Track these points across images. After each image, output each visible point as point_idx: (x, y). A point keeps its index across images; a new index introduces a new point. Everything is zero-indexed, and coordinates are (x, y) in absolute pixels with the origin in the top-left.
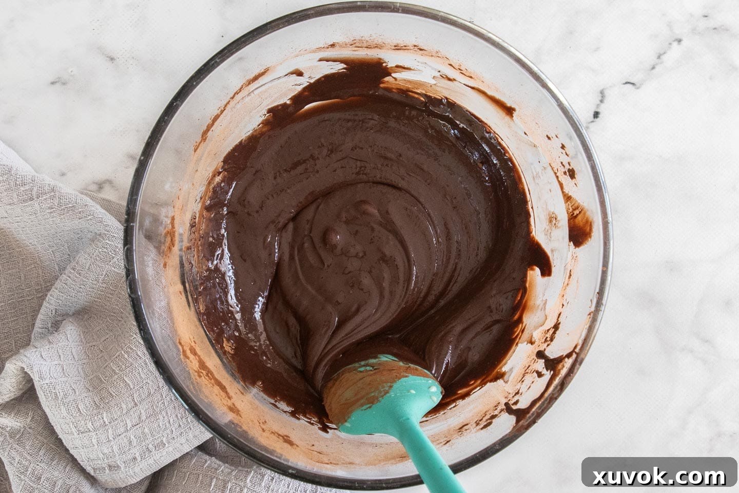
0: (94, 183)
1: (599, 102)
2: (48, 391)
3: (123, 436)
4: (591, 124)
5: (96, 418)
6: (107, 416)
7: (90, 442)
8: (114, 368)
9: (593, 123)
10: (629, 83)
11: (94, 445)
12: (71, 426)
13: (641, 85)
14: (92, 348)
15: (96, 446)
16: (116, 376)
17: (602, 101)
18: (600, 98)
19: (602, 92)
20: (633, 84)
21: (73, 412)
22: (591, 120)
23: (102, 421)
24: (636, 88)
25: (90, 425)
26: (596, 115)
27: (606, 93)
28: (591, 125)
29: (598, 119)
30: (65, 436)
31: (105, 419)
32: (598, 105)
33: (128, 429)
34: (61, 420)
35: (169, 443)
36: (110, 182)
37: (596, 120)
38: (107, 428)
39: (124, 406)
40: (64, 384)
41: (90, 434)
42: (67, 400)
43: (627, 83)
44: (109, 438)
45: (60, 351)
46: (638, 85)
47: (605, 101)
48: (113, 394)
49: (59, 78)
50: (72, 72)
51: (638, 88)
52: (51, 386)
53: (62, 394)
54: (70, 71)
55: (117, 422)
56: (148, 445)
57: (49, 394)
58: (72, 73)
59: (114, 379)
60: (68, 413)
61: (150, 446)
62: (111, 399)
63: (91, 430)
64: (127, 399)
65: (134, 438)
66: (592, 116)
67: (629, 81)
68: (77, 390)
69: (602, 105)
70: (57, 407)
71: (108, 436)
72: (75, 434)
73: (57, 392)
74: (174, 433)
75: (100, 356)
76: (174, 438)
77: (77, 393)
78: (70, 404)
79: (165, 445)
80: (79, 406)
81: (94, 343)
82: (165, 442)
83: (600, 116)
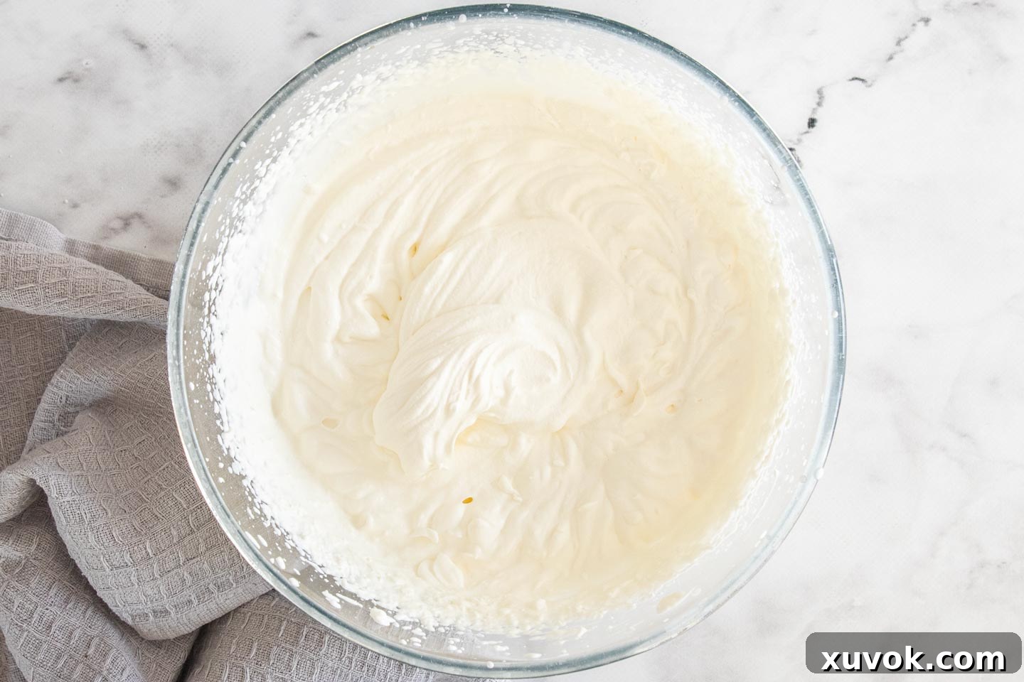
0: (118, 218)
1: (815, 106)
2: (69, 512)
3: (173, 573)
4: (804, 135)
5: (136, 548)
6: (151, 546)
7: (128, 580)
8: (160, 483)
9: (807, 135)
10: (856, 79)
11: (133, 585)
12: (102, 559)
13: (873, 81)
14: (123, 454)
15: (137, 586)
16: (163, 493)
17: (819, 104)
18: (817, 100)
19: (820, 92)
20: (863, 80)
21: (104, 540)
22: (805, 131)
23: (144, 552)
24: (866, 86)
25: (127, 558)
26: (812, 123)
27: (825, 93)
28: (804, 137)
29: (815, 128)
30: (92, 573)
31: (149, 551)
32: (814, 109)
33: (181, 564)
34: (87, 552)
35: (237, 582)
36: (139, 216)
37: (811, 129)
38: (151, 561)
39: (175, 533)
40: (91, 502)
41: (128, 569)
42: (96, 524)
43: (853, 79)
44: (154, 575)
45: (81, 458)
46: (869, 82)
47: (824, 104)
48: (159, 515)
49: (70, 73)
50: (87, 64)
51: (870, 86)
52: (74, 505)
53: (88, 516)
54: (84, 63)
55: (164, 554)
56: (209, 584)
57: (71, 517)
58: (87, 66)
59: (159, 496)
60: (98, 542)
61: (211, 586)
62: (156, 523)
63: (130, 564)
64: (180, 523)
65: (189, 576)
66: (806, 125)
67: (857, 77)
68: (109, 511)
69: (820, 110)
70: (82, 533)
71: (153, 573)
72: (107, 570)
73: (83, 514)
74: (245, 570)
75: (135, 466)
76: (244, 576)
77: (110, 514)
78: (101, 529)
79: (232, 585)
80: (113, 532)
81: (125, 447)
82: (232, 582)
83: (817, 124)
